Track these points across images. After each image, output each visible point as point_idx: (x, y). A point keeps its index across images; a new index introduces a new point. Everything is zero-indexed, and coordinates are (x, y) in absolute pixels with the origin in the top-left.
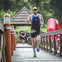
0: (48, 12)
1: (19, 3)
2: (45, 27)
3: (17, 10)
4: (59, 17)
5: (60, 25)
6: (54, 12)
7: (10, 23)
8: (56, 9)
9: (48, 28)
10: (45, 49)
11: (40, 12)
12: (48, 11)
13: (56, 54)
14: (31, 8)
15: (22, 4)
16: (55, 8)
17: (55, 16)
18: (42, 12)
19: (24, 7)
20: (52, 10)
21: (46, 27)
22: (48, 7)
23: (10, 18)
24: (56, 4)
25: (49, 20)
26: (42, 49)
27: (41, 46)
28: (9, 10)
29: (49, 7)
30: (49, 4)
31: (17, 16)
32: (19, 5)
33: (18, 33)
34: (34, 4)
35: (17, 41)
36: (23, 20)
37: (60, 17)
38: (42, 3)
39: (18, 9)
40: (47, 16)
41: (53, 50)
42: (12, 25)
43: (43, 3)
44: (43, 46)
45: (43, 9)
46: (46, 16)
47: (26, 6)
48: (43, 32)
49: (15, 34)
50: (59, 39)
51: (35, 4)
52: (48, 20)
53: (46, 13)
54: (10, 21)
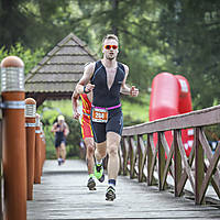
0: (154, 50)
1: (51, 22)
2: (141, 104)
3: (46, 44)
4: (189, 69)
5: (193, 97)
6: (173, 52)
7: (22, 88)
8: (180, 42)
9: (154, 106)
10: (142, 179)
11: (127, 51)
12: (153, 47)
13: (182, 193)
14: (94, 36)
15: (62, 23)
16: (178, 39)
17: (177, 65)
18: (132, 52)
19: (71, 34)
20: (167, 45)
21: (146, 104)
22: (152, 33)
23: (21, 70)
24: (179, 24)
25: (156, 79)
26: (132, 178)
27: (129, 167)
28: (19, 45)
29: (158, 32)
30: (155, 25)
31: (46, 64)
32: (54, 26)
33: (48, 124)
34: (105, 23)
35: (47, 153)
36: (66, 78)
37: (194, 69)
38: (131, 21)
39: (50, 41)
40: (150, 64)
41: (171, 181)
42: (28, 95)
43: (137, 21)
44: (136, 168)
45: (135, 40)
46: (147, 66)
47: (77, 29)
48: (135, 118)
49: (37, 128)
50: (191, 143)
51: (109, 23)
52: (152, 80)
53: (147, 54)
54: (21, 80)
